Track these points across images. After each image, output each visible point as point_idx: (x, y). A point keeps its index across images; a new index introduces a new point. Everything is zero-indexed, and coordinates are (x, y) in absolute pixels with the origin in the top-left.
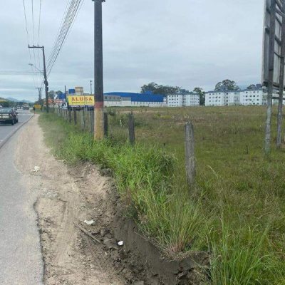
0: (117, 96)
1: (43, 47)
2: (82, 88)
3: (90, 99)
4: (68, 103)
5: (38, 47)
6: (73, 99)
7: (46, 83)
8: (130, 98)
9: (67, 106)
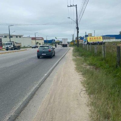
0: (108, 37)
1: (76, 5)
2: (91, 34)
3: (100, 38)
4: (87, 41)
5: (73, 6)
6: (90, 39)
7: (78, 28)
8: (115, 38)
9: (87, 42)
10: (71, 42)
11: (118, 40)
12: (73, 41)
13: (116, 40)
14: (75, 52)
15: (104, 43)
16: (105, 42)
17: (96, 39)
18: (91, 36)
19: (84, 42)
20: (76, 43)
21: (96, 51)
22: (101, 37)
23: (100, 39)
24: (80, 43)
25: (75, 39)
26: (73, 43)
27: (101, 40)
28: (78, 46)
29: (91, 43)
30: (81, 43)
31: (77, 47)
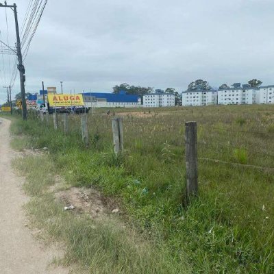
0: (91, 97)
1: (15, 6)
2: (55, 88)
3: (78, 98)
4: (48, 104)
5: (6, 6)
6: (55, 98)
7: (21, 69)
8: (105, 99)
9: (46, 107)
10: (5, 105)
11: (111, 103)
12: (9, 104)
13: (108, 103)
14: (19, 134)
15: (88, 110)
16: (89, 108)
17: (69, 100)
18: (55, 92)
19: (39, 106)
20: (17, 108)
21: (85, 132)
22: (81, 96)
23: (78, 101)
24: (28, 107)
25: (13, 99)
26: (9, 108)
27: (81, 103)
28: (25, 117)
29: (57, 109)
30: (31, 109)
31: (22, 118)
